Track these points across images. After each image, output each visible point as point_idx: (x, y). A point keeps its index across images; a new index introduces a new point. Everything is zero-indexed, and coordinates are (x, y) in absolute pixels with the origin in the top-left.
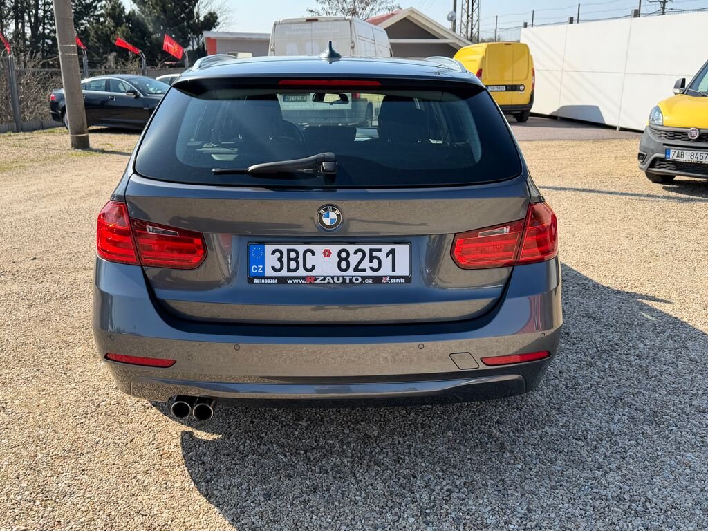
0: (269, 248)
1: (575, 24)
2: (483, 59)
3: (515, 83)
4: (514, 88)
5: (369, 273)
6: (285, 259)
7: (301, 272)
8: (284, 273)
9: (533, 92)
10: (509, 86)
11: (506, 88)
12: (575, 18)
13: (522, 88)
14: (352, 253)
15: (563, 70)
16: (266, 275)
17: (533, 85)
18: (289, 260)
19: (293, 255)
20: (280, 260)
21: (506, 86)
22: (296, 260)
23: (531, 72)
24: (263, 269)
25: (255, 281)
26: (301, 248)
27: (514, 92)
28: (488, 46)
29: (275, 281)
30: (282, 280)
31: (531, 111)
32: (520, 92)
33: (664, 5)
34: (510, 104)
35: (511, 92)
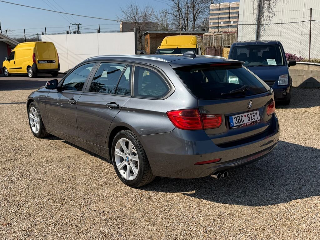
0: (233, 117)
1: (69, 35)
2: (35, 49)
3: (51, 59)
4: (51, 62)
5: (254, 120)
6: (237, 120)
7: (241, 123)
8: (238, 124)
9: (59, 63)
10: (49, 61)
11: (48, 62)
12: (69, 32)
13: (54, 61)
14: (250, 115)
15: (67, 54)
16: (234, 126)
17: (59, 60)
18: (238, 120)
19: (239, 118)
20: (236, 120)
21: (47, 61)
22: (240, 119)
23: (57, 55)
24: (233, 124)
25: (233, 128)
26: (240, 115)
27: (51, 63)
28: (36, 43)
29: (237, 127)
30: (238, 126)
31: (59, 72)
32: (54, 63)
33: (78, 26)
34: (50, 68)
35: (50, 63)
